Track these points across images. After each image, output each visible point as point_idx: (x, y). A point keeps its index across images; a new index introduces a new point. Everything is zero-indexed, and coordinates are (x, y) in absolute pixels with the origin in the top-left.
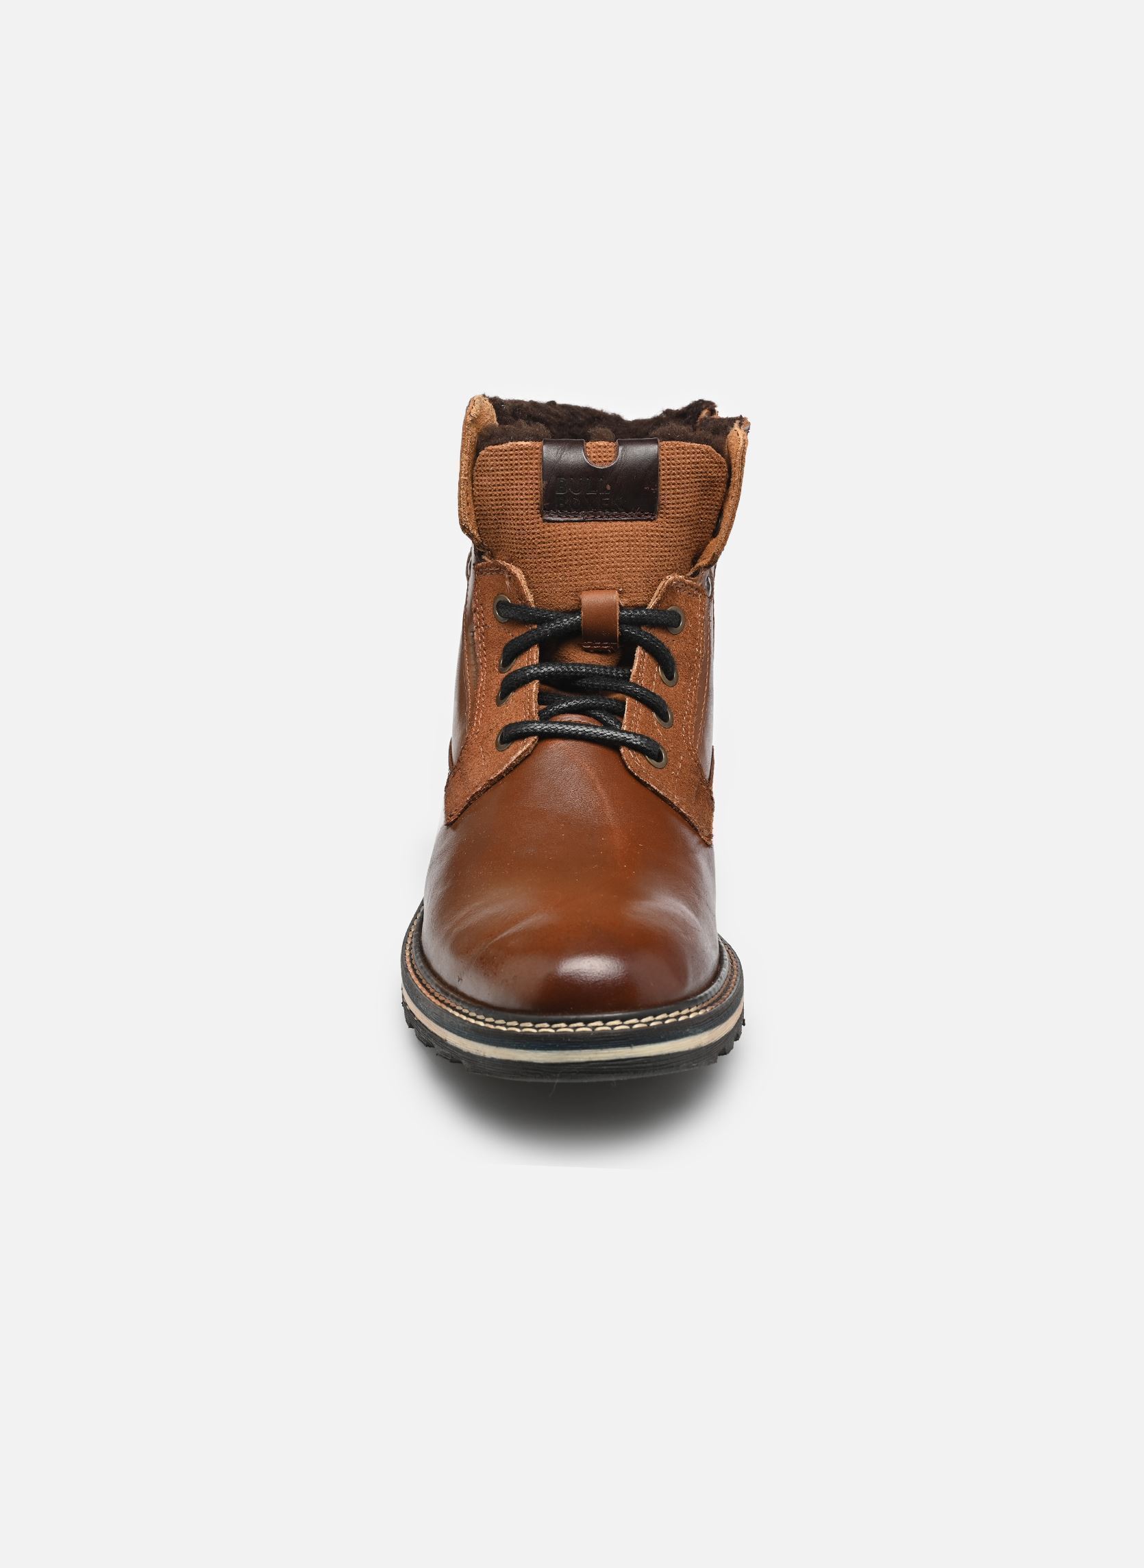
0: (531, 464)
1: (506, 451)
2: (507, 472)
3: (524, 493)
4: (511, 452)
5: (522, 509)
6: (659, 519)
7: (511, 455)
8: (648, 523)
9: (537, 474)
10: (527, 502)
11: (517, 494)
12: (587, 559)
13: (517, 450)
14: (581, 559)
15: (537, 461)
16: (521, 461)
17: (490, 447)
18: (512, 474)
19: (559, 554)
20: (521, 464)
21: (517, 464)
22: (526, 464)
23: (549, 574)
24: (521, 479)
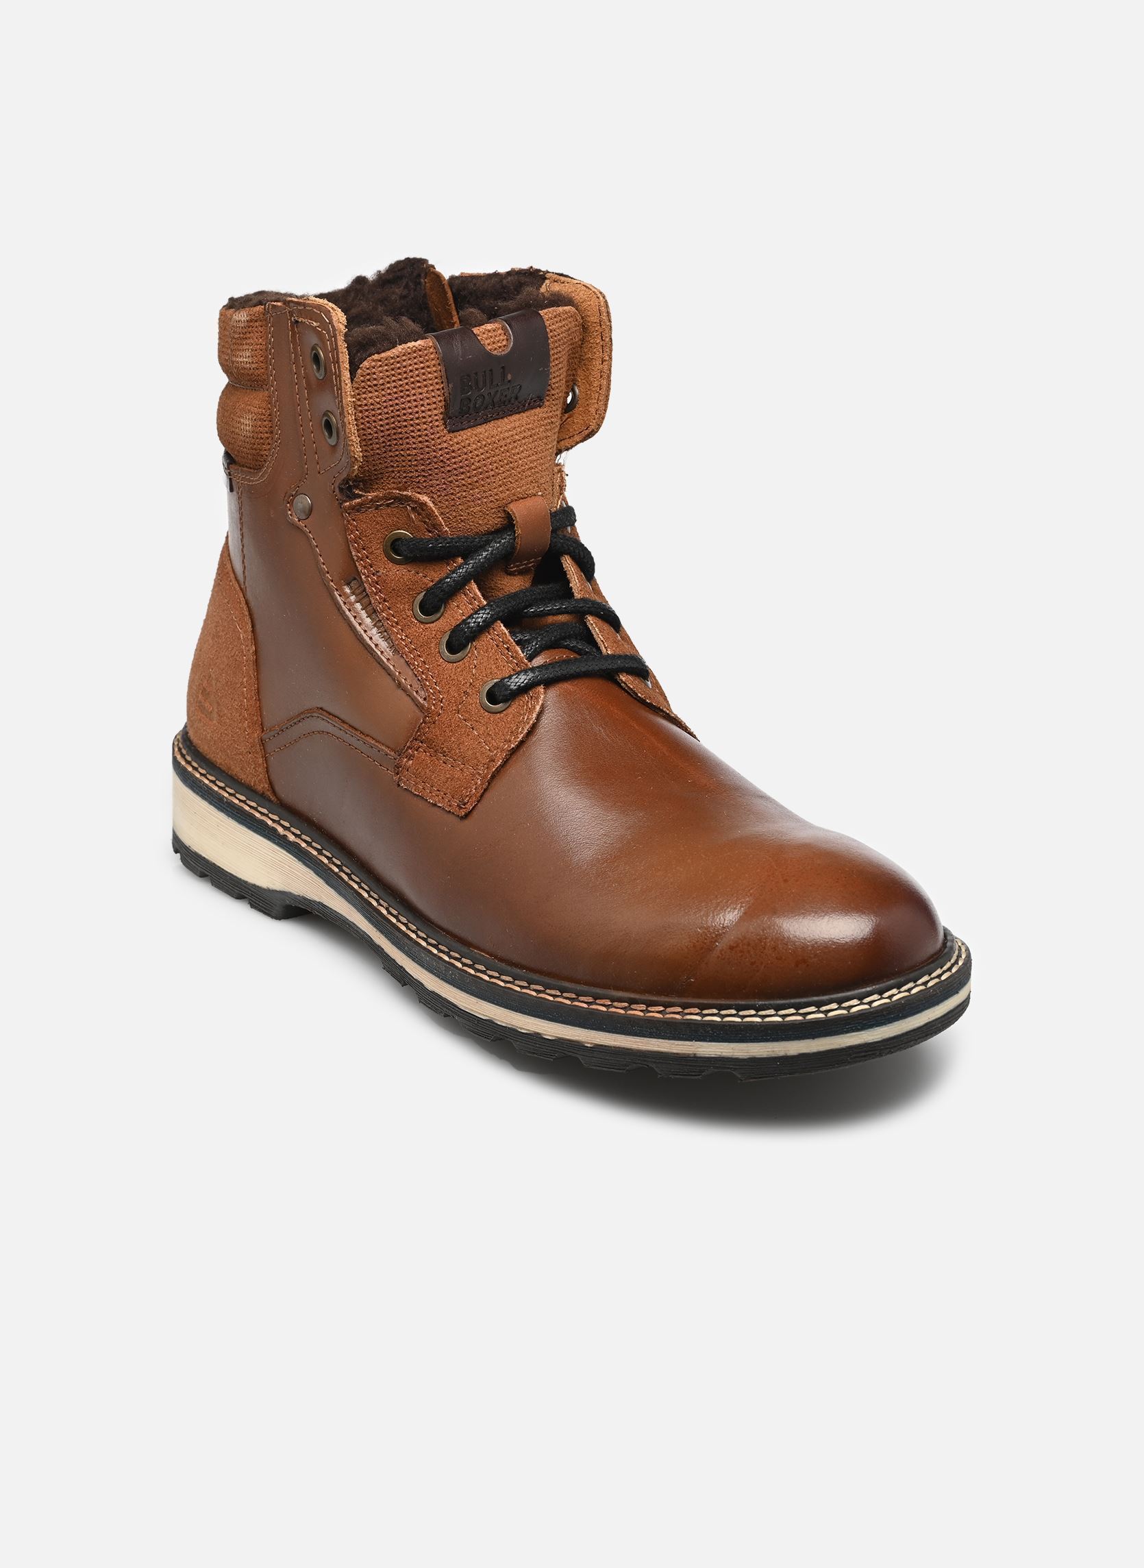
0: (428, 367)
1: (398, 357)
2: (401, 383)
3: (425, 403)
4: (404, 358)
5: (424, 423)
6: (547, 403)
7: (404, 361)
8: (538, 410)
9: (436, 378)
10: (430, 413)
11: (416, 406)
12: (502, 467)
13: (409, 354)
14: (497, 468)
15: (434, 362)
16: (416, 366)
17: (376, 357)
18: (407, 384)
19: (473, 467)
20: (417, 369)
21: (411, 371)
22: (423, 368)
23: (464, 494)
24: (419, 387)
